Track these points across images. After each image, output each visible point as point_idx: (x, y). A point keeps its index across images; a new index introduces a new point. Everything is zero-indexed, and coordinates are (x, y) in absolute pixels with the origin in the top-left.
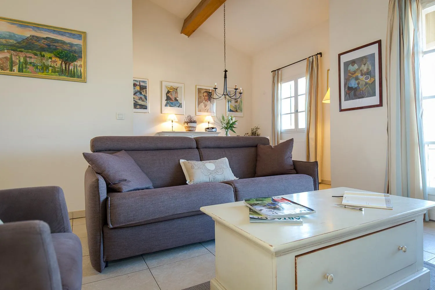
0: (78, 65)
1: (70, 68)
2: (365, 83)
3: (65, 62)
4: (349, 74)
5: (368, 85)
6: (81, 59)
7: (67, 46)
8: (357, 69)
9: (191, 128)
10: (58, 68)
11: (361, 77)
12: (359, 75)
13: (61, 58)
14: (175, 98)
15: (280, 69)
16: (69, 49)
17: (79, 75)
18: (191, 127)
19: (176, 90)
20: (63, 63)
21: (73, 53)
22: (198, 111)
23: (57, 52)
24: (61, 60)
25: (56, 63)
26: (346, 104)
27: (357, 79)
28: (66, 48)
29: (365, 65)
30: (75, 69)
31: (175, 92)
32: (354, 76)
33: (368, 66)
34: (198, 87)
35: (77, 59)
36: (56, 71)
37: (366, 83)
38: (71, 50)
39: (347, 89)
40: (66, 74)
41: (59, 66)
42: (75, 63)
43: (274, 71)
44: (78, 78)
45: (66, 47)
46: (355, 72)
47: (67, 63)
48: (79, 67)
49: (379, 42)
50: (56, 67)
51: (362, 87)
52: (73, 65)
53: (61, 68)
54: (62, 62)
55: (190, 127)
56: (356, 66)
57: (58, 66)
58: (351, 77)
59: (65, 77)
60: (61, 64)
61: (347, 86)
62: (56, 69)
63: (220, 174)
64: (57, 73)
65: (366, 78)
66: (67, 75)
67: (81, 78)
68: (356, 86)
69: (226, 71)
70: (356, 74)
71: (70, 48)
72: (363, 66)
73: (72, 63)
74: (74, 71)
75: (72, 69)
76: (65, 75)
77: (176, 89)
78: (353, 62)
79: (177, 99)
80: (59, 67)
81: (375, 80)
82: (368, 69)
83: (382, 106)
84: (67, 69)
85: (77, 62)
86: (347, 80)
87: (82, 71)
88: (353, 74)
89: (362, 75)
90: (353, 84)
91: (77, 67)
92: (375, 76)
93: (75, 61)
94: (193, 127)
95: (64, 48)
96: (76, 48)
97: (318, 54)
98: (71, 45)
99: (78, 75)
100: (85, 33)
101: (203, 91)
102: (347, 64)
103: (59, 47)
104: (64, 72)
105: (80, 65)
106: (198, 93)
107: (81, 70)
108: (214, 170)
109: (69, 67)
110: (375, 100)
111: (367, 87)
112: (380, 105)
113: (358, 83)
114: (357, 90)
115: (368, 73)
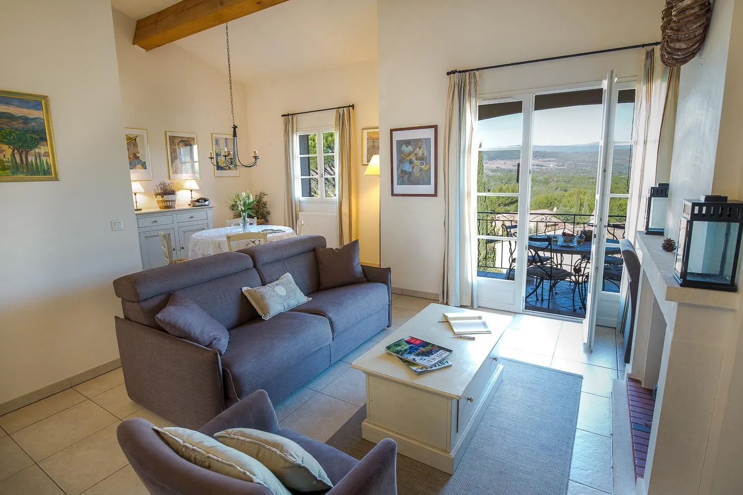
0: (41, 153)
1: (30, 160)
2: (419, 169)
3: (18, 151)
4: (402, 155)
5: (422, 172)
6: (45, 143)
7: (18, 122)
8: (411, 152)
9: (168, 203)
10: (8, 162)
11: (416, 162)
12: (414, 159)
13: (11, 145)
14: (133, 153)
15: (295, 114)
16: (23, 128)
17: (46, 169)
18: (169, 201)
19: (134, 141)
20: (15, 152)
21: (30, 133)
22: (173, 173)
23: (2, 134)
24: (11, 147)
25: (4, 153)
26: (398, 189)
27: (411, 162)
28: (17, 126)
29: (420, 148)
30: (38, 160)
31: (132, 145)
32: (408, 158)
33: (423, 151)
34: (169, 134)
35: (38, 144)
36: (6, 167)
37: (421, 170)
38: (26, 129)
39: (399, 172)
40: (23, 170)
41: (10, 158)
42: (37, 150)
43: (286, 115)
44: (45, 175)
45: (17, 124)
46: (410, 154)
47: (22, 151)
48: (43, 156)
49: (435, 127)
50: (5, 160)
51: (416, 173)
52: (34, 154)
53: (14, 161)
54: (13, 151)
55: (167, 201)
56: (410, 148)
57: (8, 158)
58: (405, 159)
59: (21, 176)
60: (13, 154)
61: (400, 169)
62: (5, 164)
63: (293, 298)
64: (7, 171)
65: (422, 164)
66: (26, 172)
67: (50, 174)
68: (411, 170)
69: (235, 127)
70: (411, 157)
71: (24, 126)
72: (418, 149)
73: (31, 150)
74: (36, 164)
75: (33, 161)
76: (22, 173)
77: (134, 138)
78: (408, 143)
79: (138, 155)
80: (10, 160)
81: (430, 168)
82: (423, 154)
83: (437, 196)
84: (24, 162)
85: (40, 148)
86: (401, 161)
87: (50, 161)
88: (406, 156)
89: (417, 159)
90: (407, 167)
91: (40, 156)
92: (430, 163)
93: (36, 147)
94: (171, 201)
95: (13, 126)
96: (34, 124)
97: (350, 106)
98: (26, 120)
99: (44, 170)
100: (45, 97)
101: (177, 141)
102: (400, 143)
103: (4, 124)
104: (20, 167)
105: (45, 152)
106: (170, 145)
107: (48, 161)
108: (286, 295)
109: (27, 158)
110: (429, 189)
111: (422, 173)
112: (435, 195)
113: (413, 168)
114: (411, 175)
115: (422, 159)
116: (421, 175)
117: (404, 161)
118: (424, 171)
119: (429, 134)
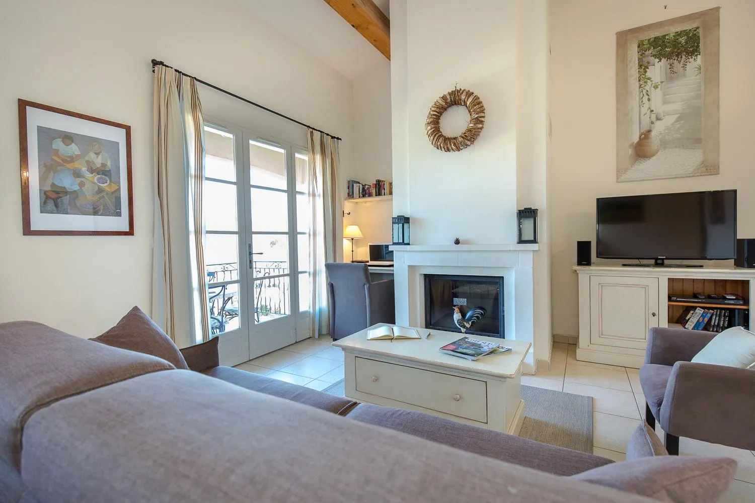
2: (97, 189)
4: (55, 157)
5: (103, 194)
8: (77, 155)
11: (87, 174)
12: (84, 169)
27: (77, 174)
29: (96, 154)
32: (69, 166)
33: (104, 159)
37: (100, 190)
46: (73, 159)
49: (128, 129)
51: (91, 195)
56: (75, 149)
58: (60, 165)
61: (48, 182)
65: (101, 181)
68: (76, 188)
70: (77, 165)
72: (92, 154)
78: (66, 137)
81: (119, 189)
82: (104, 164)
83: (133, 236)
86: (48, 168)
88: (65, 161)
89: (92, 171)
90: (67, 181)
92: (119, 183)
111: (103, 197)
112: (131, 233)
113: (82, 185)
114: (77, 197)
115: (103, 172)
116: (100, 198)
117: (59, 168)
118: (107, 194)
119: (118, 136)
